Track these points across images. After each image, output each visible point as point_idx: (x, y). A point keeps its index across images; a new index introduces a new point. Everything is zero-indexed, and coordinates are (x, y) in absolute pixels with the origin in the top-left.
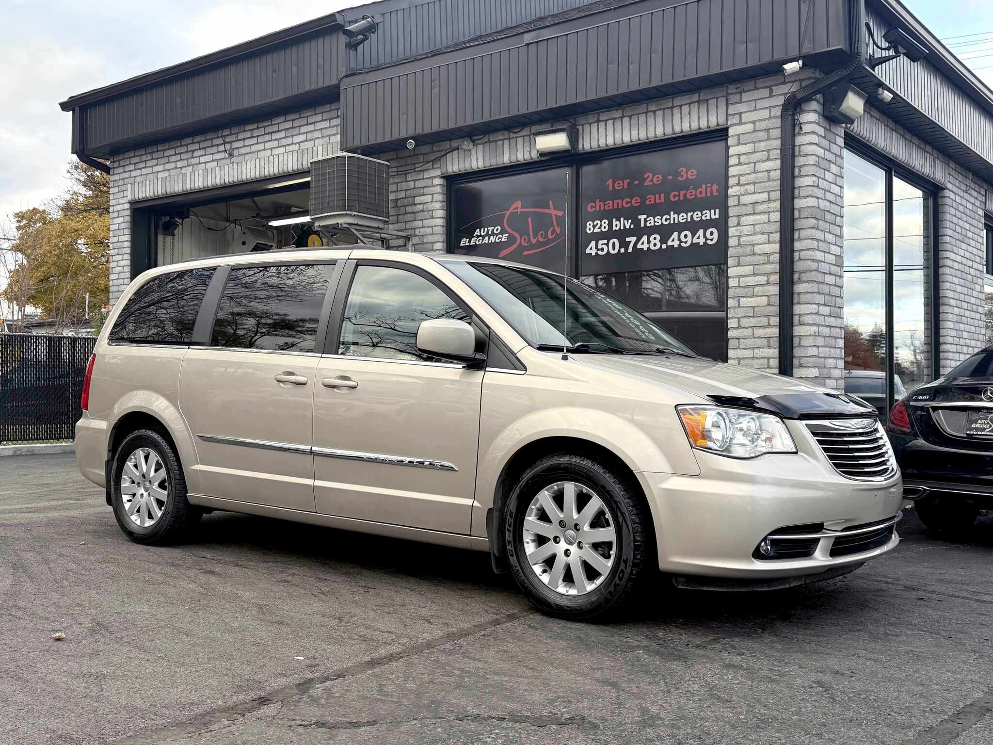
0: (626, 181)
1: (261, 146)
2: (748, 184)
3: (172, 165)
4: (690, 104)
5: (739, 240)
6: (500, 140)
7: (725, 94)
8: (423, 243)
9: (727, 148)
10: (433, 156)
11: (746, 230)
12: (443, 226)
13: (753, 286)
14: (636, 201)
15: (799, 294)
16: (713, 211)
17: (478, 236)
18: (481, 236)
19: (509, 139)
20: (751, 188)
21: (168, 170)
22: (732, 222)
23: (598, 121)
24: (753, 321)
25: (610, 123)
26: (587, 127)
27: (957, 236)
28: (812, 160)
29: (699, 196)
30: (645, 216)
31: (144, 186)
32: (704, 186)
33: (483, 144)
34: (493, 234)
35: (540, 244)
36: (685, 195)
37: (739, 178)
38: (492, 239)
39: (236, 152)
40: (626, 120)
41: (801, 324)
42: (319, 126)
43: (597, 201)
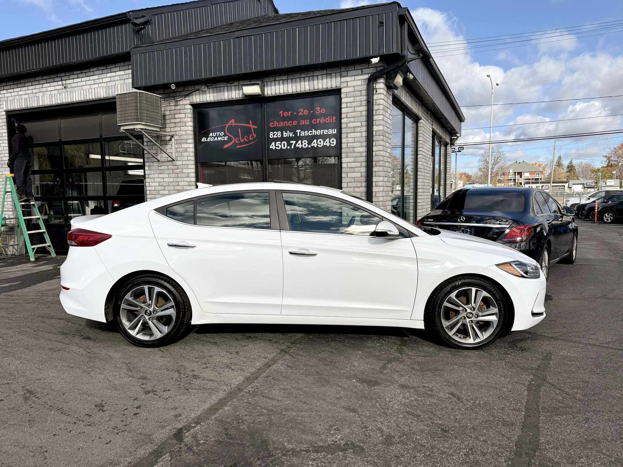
0: (290, 113)
1: (84, 83)
2: (351, 118)
3: (31, 92)
4: (322, 75)
5: (347, 145)
6: (222, 87)
7: (339, 71)
8: (181, 139)
9: (341, 99)
10: (184, 93)
11: (350, 140)
12: (192, 131)
13: (354, 168)
14: (295, 123)
15: (375, 172)
16: (333, 130)
17: (211, 137)
18: (213, 137)
19: (227, 86)
20: (352, 119)
21: (27, 94)
22: (344, 136)
23: (275, 81)
24: (354, 185)
25: (281, 82)
26: (269, 83)
27: (425, 140)
28: (382, 107)
29: (327, 122)
30: (300, 131)
31: (13, 102)
32: (329, 117)
33: (213, 88)
34: (220, 136)
35: (245, 142)
36: (320, 120)
37: (347, 115)
38: (219, 139)
39: (69, 86)
40: (289, 81)
41: (376, 186)
42: (118, 73)
43: (275, 122)
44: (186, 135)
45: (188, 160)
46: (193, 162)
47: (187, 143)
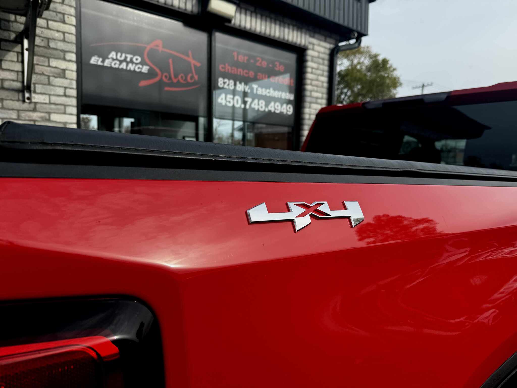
0: (246, 58)
8: (48, 47)
14: (252, 74)
17: (113, 60)
18: (117, 59)
20: (315, 88)
22: (307, 105)
34: (131, 61)
35: (180, 84)
36: (278, 80)
37: (312, 82)
38: (131, 67)
43: (227, 65)
44: (64, 40)
45: (65, 95)
46: (74, 102)
47: (64, 59)
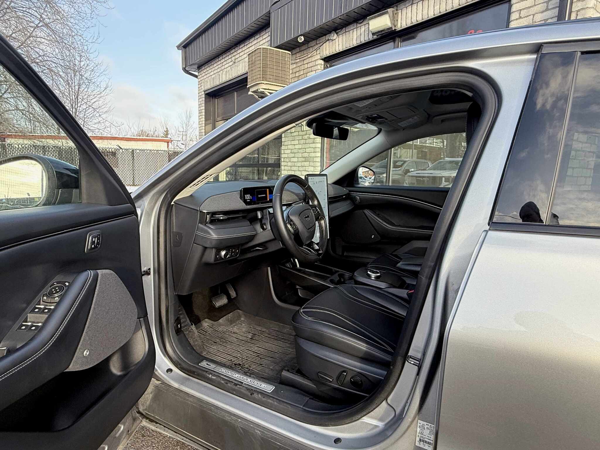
1: (245, 56)
6: (351, 30)
9: (510, 7)
10: (316, 47)
19: (357, 28)
23: (412, 4)
25: (420, 3)
26: (404, 10)
31: (207, 83)
33: (342, 34)
39: (236, 61)
